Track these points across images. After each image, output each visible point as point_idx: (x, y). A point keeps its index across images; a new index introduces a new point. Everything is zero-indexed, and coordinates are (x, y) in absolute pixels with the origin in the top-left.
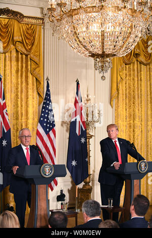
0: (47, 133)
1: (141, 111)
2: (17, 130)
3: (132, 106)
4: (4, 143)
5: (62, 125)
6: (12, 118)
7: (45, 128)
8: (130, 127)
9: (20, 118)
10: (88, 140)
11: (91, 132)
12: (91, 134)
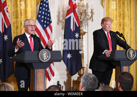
0: (45, 29)
1: (131, 11)
2: (17, 28)
3: (122, 6)
4: (6, 38)
5: (58, 23)
6: (12, 17)
7: (42, 24)
8: (120, 25)
9: (19, 17)
10: (81, 36)
11: (84, 29)
12: (85, 30)
